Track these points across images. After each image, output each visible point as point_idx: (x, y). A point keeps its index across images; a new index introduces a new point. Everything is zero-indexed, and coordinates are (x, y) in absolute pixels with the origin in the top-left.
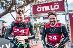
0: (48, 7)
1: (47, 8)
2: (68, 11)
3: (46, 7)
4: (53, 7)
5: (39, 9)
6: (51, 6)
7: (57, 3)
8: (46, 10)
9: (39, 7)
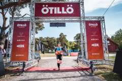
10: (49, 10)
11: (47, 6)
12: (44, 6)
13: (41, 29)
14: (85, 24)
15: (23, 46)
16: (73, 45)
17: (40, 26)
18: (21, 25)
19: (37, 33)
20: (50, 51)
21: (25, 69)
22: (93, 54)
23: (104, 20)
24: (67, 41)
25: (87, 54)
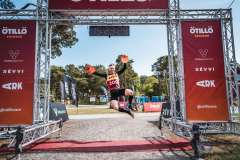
13: (69, 44)
14: (179, 27)
15: (19, 86)
16: (151, 85)
17: (67, 37)
18: (14, 31)
20: (93, 99)
21: (21, 146)
22: (199, 107)
23: (230, 19)
24: (136, 75)
25: (183, 106)
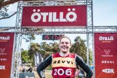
0: (55, 14)
1: (53, 17)
2: (93, 27)
3: (51, 14)
4: (64, 17)
5: (36, 17)
6: (61, 14)
7: (74, 9)
8: (50, 20)
9: (36, 12)
10: (42, 17)
11: (39, 10)
12: (34, 10)
19: (34, 39)
